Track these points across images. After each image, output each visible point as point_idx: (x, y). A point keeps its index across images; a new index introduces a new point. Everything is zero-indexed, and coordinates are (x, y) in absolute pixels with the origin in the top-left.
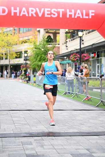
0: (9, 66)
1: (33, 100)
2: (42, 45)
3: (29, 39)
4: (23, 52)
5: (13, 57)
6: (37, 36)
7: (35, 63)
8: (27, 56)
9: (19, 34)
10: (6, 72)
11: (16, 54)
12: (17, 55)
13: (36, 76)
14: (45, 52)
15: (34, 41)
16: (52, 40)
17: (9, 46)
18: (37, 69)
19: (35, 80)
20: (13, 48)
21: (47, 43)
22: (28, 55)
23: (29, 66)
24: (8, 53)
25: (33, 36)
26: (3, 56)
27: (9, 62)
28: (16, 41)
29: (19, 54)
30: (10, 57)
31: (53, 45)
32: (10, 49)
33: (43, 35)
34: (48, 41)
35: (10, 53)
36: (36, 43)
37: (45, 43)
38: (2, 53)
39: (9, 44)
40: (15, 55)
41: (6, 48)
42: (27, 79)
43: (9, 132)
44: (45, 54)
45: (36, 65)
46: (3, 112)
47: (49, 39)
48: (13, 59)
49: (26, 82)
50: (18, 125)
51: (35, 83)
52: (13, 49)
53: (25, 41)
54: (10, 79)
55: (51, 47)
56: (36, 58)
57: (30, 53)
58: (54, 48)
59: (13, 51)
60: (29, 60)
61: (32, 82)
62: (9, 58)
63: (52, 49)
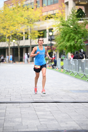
0: (31, 48)
1: (61, 90)
2: (71, 21)
3: (55, 14)
4: (48, 31)
5: (35, 37)
6: (64, 9)
7: (62, 43)
8: (52, 35)
9: (43, 8)
10: (27, 54)
11: (38, 32)
12: (40, 34)
13: (64, 60)
14: (75, 29)
15: (60, 16)
16: (84, 15)
17: (30, 23)
18: (64, 51)
19: (62, 65)
20: (35, 25)
21: (77, 19)
22: (54, 34)
23: (55, 48)
24: (29, 31)
25: (59, 10)
26: (22, 35)
27: (31, 42)
28: (39, 16)
29: (42, 32)
30: (32, 36)
31: (85, 21)
32: (31, 27)
33: (73, 8)
34: (78, 16)
35: (32, 31)
36: (63, 19)
37: (75, 18)
38: (21, 32)
39: (29, 20)
40: (37, 34)
41: (26, 26)
42: (53, 63)
43: (33, 130)
44: (74, 32)
45: (64, 46)
46: (24, 105)
47: (80, 13)
48: (35, 39)
49: (51, 67)
50: (44, 121)
51: (63, 68)
52: (35, 27)
53: (49, 16)
54: (32, 64)
55: (83, 23)
56: (63, 37)
57: (56, 31)
58: (86, 25)
59: (35, 29)
60: (55, 40)
61: (59, 67)
62: (30, 38)
63: (84, 26)
